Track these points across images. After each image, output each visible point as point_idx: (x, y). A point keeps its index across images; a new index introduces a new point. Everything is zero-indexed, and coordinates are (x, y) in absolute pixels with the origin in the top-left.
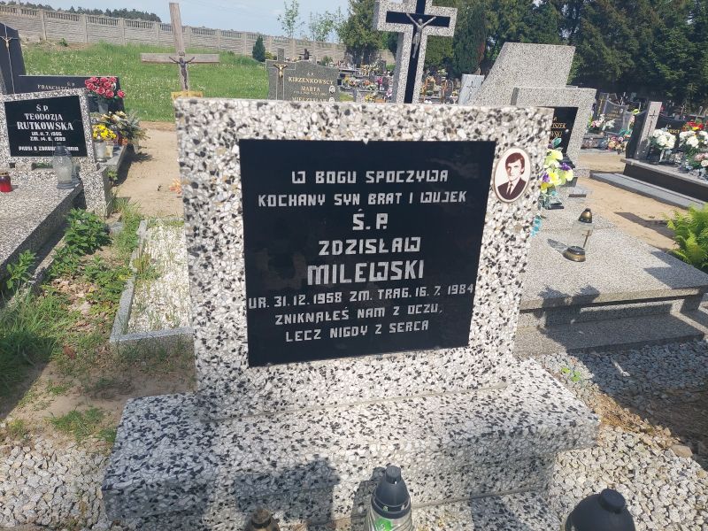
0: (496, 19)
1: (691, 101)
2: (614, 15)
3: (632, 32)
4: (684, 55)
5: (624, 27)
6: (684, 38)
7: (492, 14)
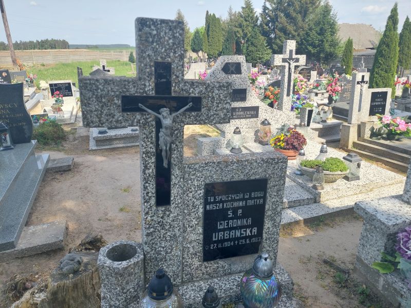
0: (241, 32)
1: (324, 61)
2: (288, 27)
3: (296, 34)
4: (317, 42)
5: (293, 32)
6: (316, 34)
7: (239, 29)
